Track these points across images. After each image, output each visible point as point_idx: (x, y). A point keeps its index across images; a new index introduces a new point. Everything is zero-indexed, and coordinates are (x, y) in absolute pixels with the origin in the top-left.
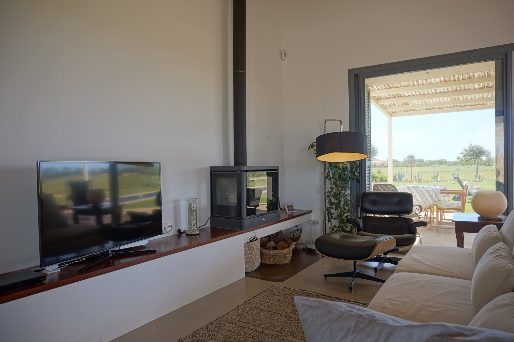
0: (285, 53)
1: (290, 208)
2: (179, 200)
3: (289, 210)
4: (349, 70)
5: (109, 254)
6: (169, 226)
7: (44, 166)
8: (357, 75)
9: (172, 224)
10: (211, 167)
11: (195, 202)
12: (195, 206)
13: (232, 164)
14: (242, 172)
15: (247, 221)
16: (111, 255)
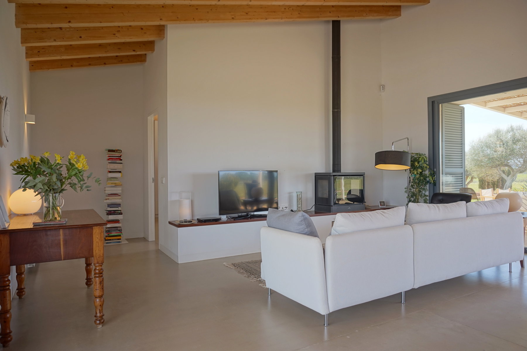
0: (383, 87)
1: (382, 204)
2: (292, 193)
3: (381, 205)
4: (428, 98)
5: (248, 215)
6: (285, 207)
7: (221, 173)
8: (433, 102)
9: (287, 205)
10: (315, 173)
11: (301, 194)
12: (301, 196)
13: (331, 171)
14: (331, 177)
15: (334, 208)
16: (249, 216)
